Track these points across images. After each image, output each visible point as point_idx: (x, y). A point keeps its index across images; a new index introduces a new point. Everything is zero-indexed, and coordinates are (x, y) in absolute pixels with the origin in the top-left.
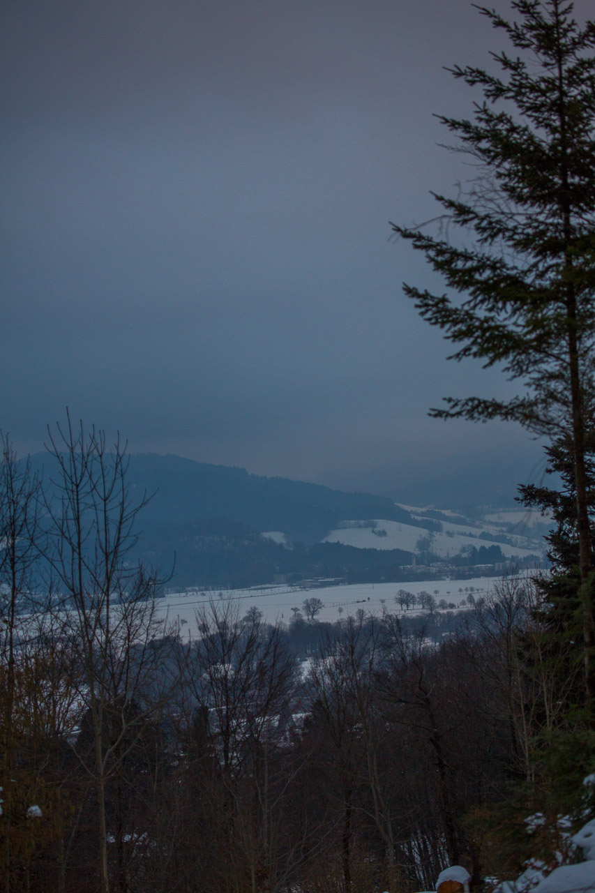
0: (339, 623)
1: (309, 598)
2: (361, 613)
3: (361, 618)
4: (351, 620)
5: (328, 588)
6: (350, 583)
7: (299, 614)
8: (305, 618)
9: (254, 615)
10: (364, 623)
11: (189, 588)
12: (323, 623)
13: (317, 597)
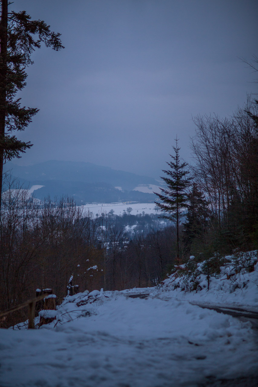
0: (137, 215)
1: (129, 207)
2: (143, 212)
3: (143, 214)
4: (141, 215)
5: (134, 204)
6: (141, 203)
7: (125, 212)
8: (127, 213)
9: (112, 212)
10: (144, 215)
11: (93, 203)
12: (132, 215)
13: (131, 207)
